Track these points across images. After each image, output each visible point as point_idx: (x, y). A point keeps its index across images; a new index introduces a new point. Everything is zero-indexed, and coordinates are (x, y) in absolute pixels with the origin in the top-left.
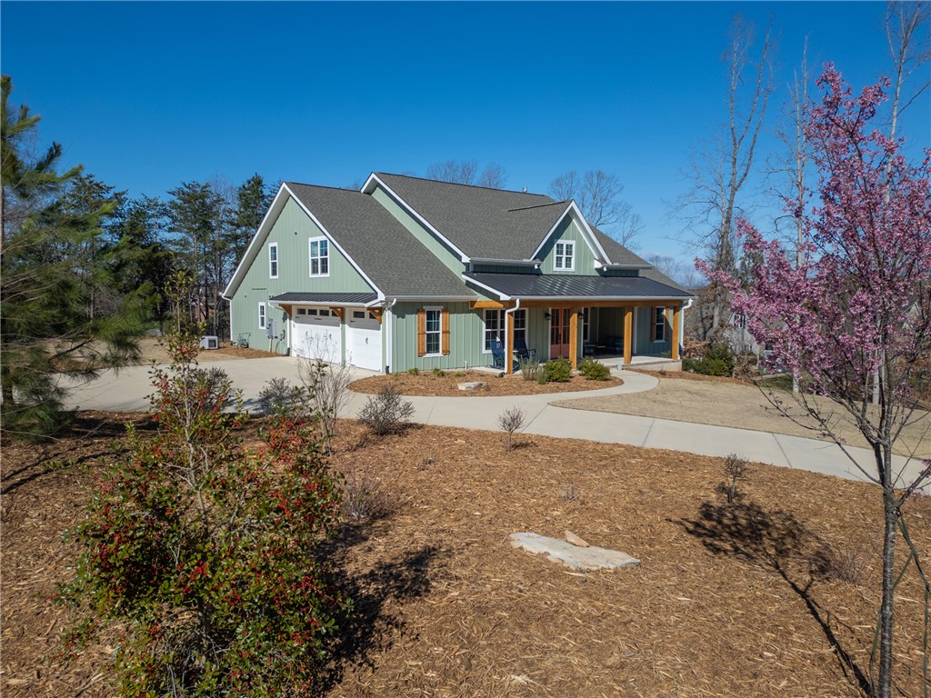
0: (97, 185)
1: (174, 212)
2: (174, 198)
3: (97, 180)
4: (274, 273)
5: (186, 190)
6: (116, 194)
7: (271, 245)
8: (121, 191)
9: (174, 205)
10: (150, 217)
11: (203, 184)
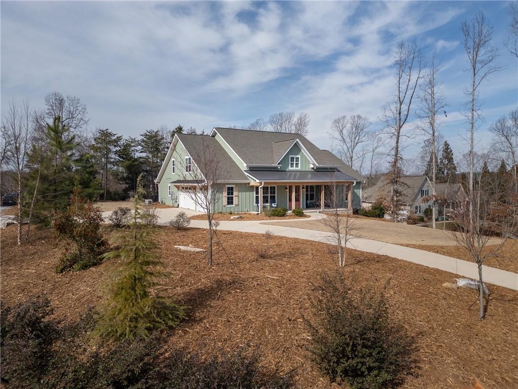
0: (109, 133)
1: (143, 144)
2: (143, 137)
3: (109, 131)
4: (174, 172)
5: (148, 134)
6: (118, 137)
7: (173, 159)
8: (120, 136)
9: (143, 141)
10: (132, 147)
11: (155, 131)
